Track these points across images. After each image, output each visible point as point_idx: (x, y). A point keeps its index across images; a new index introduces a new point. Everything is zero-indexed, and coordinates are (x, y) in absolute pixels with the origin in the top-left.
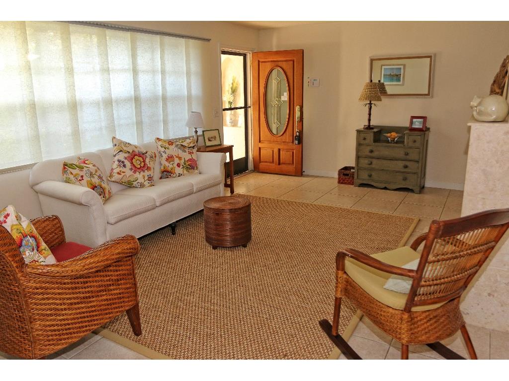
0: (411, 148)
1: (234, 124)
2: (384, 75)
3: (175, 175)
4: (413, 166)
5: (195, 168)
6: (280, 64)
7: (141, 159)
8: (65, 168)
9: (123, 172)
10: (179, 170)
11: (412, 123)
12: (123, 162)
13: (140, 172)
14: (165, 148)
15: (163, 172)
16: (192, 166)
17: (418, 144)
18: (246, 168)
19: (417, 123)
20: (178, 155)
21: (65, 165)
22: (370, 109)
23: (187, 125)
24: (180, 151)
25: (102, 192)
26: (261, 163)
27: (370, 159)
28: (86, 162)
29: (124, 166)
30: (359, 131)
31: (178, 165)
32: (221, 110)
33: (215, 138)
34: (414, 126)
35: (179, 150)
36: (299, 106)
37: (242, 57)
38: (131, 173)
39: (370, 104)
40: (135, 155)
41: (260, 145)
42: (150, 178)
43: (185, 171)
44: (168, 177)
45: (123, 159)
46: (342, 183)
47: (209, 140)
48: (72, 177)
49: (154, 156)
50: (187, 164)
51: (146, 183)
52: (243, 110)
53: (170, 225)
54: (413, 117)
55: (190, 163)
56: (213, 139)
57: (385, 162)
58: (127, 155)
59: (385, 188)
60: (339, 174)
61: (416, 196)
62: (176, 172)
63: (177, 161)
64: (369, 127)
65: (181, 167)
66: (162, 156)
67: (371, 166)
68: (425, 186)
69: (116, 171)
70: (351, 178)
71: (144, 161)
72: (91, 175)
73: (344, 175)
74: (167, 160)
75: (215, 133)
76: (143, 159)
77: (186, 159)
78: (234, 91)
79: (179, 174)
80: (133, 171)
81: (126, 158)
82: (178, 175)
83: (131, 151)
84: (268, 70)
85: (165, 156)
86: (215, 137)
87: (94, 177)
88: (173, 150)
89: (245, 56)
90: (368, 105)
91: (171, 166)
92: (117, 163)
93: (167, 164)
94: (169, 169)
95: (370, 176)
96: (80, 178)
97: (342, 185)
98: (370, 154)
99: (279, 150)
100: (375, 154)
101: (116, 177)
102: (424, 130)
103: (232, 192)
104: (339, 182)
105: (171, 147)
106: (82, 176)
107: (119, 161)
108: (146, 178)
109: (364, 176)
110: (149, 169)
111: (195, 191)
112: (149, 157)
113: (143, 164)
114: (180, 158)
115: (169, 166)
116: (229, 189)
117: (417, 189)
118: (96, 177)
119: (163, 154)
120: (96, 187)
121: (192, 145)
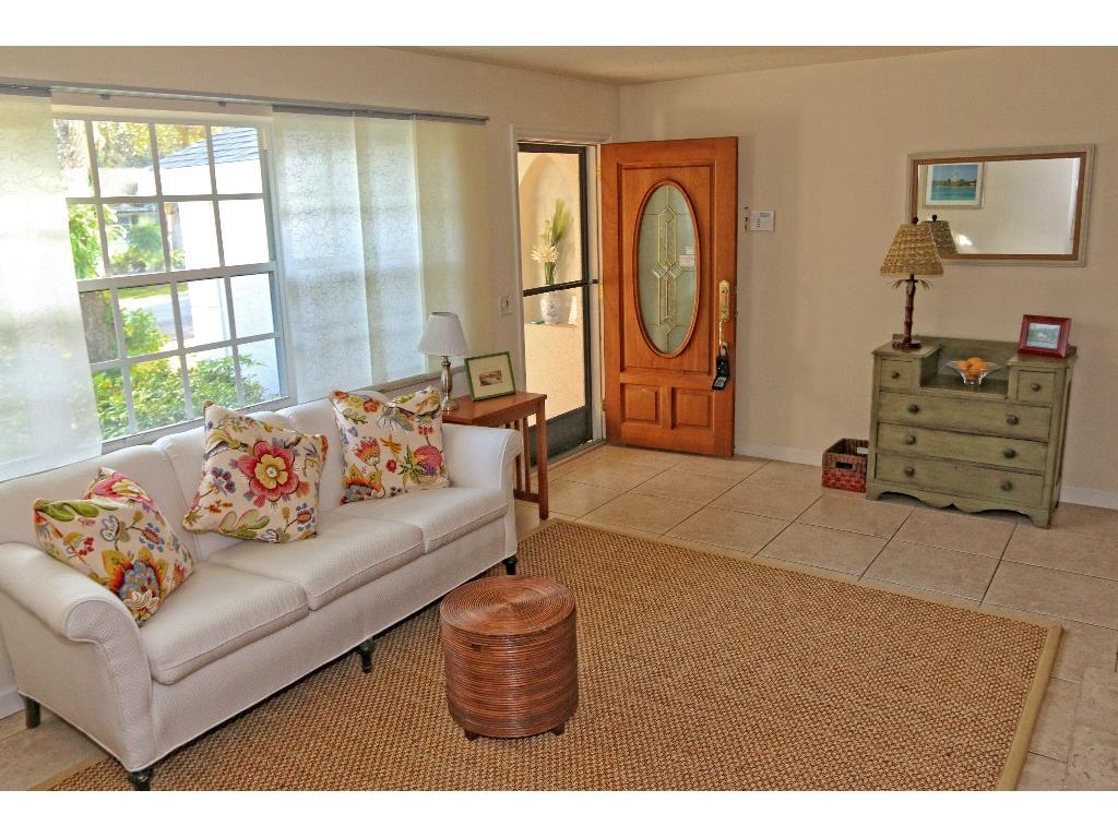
0: (1024, 404)
1: (560, 318)
2: (934, 183)
3: (381, 494)
4: (1029, 454)
5: (438, 471)
6: (676, 174)
7: (280, 462)
8: (38, 519)
9: (226, 505)
10: (390, 480)
11: (1025, 333)
12: (227, 476)
13: (274, 502)
14: (355, 421)
15: (349, 485)
16: (429, 466)
17: (1046, 395)
18: (588, 435)
19: (1041, 335)
20: (391, 437)
21: (40, 510)
22: (911, 296)
23: (423, 347)
24: (396, 428)
25: (149, 580)
26: (625, 424)
27: (911, 430)
28: (116, 487)
29: (230, 487)
30: (879, 356)
31: (391, 466)
32: (518, 294)
33: (498, 375)
34: (1032, 344)
35: (393, 423)
36: (728, 281)
37: (576, 157)
38: (250, 505)
39: (912, 280)
40: (263, 453)
41: (623, 378)
42: (304, 516)
43: (410, 482)
44: (362, 499)
45: (226, 468)
46: (834, 486)
47: (484, 383)
48: (59, 543)
49: (319, 447)
50: (415, 461)
51: (293, 530)
52: (579, 290)
53: (357, 649)
54: (1030, 319)
55: (422, 457)
56: (494, 379)
57: (950, 438)
58: (238, 454)
59: (952, 507)
60: (826, 463)
61: (1041, 533)
62: (383, 483)
63: (386, 454)
64: (908, 343)
65: (399, 470)
66: (347, 443)
67: (912, 447)
68: (1061, 500)
69: (204, 502)
70: (858, 475)
71: (288, 469)
72: (121, 531)
73: (840, 465)
74: (360, 453)
75: (500, 364)
76: (286, 460)
77: (413, 449)
78: (558, 237)
79: (393, 489)
80: (255, 498)
81: (235, 464)
82: (389, 491)
83: (251, 442)
84: (645, 188)
85: (354, 443)
86: (499, 373)
87: (127, 538)
88: (378, 426)
89: (582, 153)
90: (904, 285)
91: (370, 470)
92: (209, 477)
93: (360, 464)
94: (366, 477)
95: (911, 473)
96: (82, 547)
97: (834, 493)
98: (910, 417)
99: (673, 391)
100: (924, 416)
101: (206, 519)
102: (1062, 356)
103: (544, 515)
104: (826, 484)
105: (372, 417)
106: (89, 541)
107: (216, 473)
108: (293, 515)
109: (892, 473)
110: (302, 488)
111: (427, 549)
112: (303, 453)
113: (285, 475)
114: (395, 447)
115: (365, 469)
116: (534, 509)
117: (1042, 515)
118: (135, 535)
119: (349, 436)
120: (131, 567)
121: (429, 408)
